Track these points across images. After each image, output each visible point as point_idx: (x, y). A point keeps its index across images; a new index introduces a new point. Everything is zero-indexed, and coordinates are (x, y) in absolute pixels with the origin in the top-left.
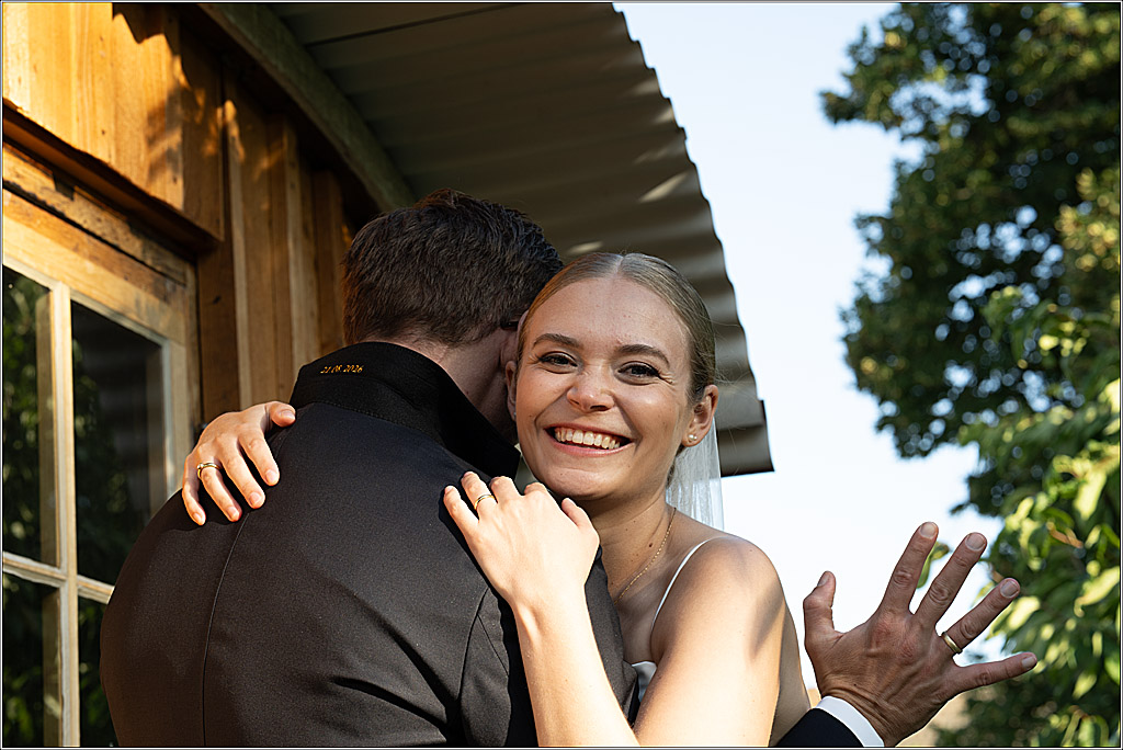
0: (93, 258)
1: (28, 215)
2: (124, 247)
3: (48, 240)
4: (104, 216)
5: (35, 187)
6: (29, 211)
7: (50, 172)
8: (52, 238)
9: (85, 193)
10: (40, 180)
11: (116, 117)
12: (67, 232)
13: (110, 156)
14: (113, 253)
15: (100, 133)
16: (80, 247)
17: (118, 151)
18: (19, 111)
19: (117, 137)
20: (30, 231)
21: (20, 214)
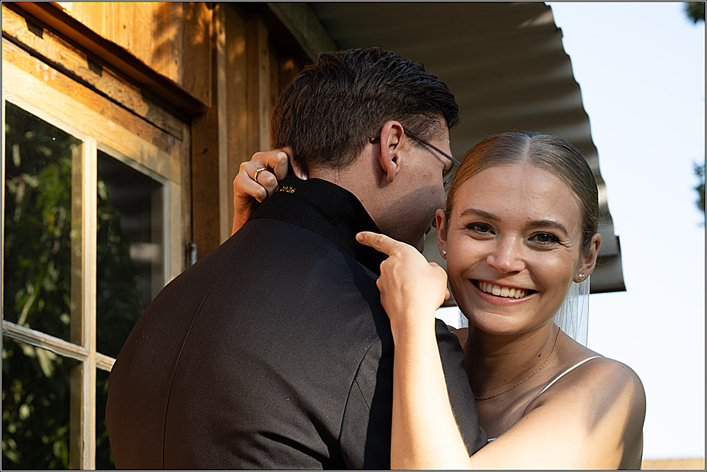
0: (115, 119)
1: (68, 87)
2: (137, 111)
3: (82, 106)
4: (124, 88)
5: (75, 66)
6: (69, 84)
7: (86, 56)
8: (85, 104)
9: (110, 71)
10: (78, 61)
11: (134, 16)
12: (96, 100)
13: (129, 44)
14: (129, 115)
15: (122, 27)
16: (105, 111)
17: (135, 40)
18: (64, 11)
19: (134, 31)
20: (69, 98)
21: (62, 86)
